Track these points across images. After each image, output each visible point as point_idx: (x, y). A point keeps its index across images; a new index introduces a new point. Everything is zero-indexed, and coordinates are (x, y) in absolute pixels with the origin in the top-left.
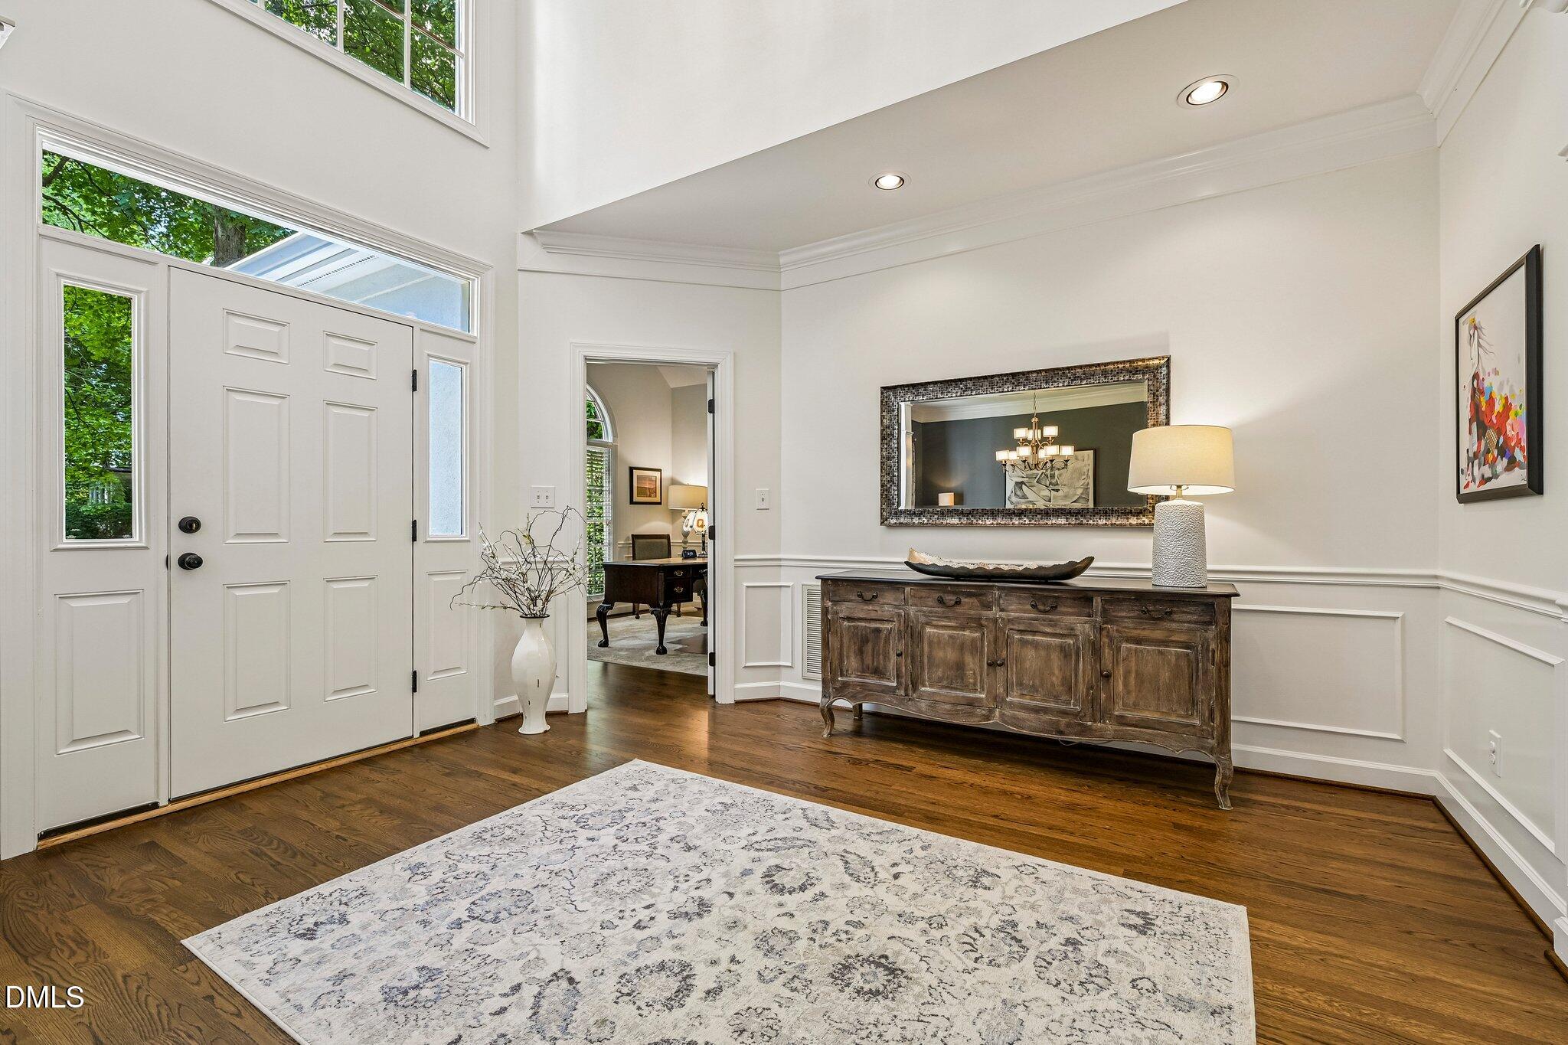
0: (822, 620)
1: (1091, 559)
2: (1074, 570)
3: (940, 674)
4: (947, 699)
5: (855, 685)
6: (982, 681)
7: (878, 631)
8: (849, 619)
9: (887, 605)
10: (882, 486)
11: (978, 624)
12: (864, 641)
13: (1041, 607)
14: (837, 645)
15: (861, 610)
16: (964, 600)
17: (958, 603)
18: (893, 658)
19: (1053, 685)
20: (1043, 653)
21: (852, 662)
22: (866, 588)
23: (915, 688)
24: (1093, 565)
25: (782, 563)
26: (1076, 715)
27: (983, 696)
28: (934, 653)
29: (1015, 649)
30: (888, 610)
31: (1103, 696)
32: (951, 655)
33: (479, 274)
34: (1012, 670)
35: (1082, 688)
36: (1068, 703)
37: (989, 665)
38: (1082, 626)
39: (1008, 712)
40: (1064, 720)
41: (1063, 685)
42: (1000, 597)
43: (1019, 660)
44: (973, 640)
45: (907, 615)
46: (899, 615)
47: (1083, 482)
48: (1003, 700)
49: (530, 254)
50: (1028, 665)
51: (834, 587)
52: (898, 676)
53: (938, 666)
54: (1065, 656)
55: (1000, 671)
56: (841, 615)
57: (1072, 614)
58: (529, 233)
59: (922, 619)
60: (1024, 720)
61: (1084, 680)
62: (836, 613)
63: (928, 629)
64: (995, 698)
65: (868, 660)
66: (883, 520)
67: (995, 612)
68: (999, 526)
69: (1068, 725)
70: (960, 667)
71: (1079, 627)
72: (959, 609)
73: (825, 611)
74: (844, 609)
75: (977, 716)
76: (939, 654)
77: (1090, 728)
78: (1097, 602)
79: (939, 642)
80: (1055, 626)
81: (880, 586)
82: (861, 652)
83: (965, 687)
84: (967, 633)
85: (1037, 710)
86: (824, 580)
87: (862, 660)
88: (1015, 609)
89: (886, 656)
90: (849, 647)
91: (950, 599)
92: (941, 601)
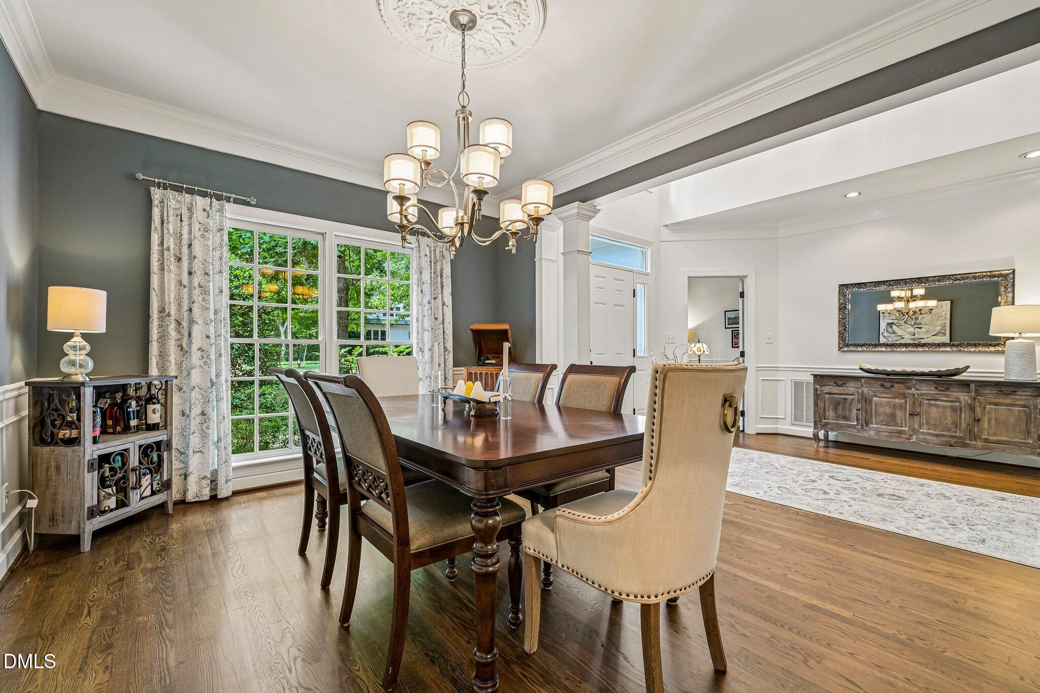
0: (814, 394)
1: (968, 367)
2: (957, 372)
3: (881, 419)
4: (885, 430)
5: (834, 423)
6: (906, 422)
7: (845, 399)
8: (829, 393)
9: (851, 387)
10: (839, 332)
11: (904, 396)
12: (838, 403)
13: (940, 388)
14: (822, 405)
15: (836, 390)
16: (895, 385)
17: (892, 386)
18: (855, 411)
19: (947, 424)
20: (941, 410)
21: (831, 413)
22: (840, 380)
23: (867, 425)
24: (969, 370)
25: (779, 369)
26: (960, 438)
27: (906, 429)
28: (878, 409)
29: (925, 408)
30: (851, 390)
31: (976, 429)
32: (888, 410)
33: (650, 246)
34: (923, 417)
35: (964, 426)
36: (956, 432)
37: (910, 415)
38: (964, 397)
39: (921, 437)
40: (953, 441)
41: (953, 424)
42: (916, 384)
43: (927, 413)
44: (901, 404)
45: (863, 393)
46: (858, 392)
47: (941, 322)
48: (918, 431)
49: (666, 234)
50: (932, 415)
51: (820, 379)
52: (857, 420)
53: (880, 415)
54: (954, 411)
55: (916, 418)
56: (825, 392)
57: (957, 392)
58: (666, 226)
59: (871, 394)
60: (930, 440)
61: (965, 422)
62: (822, 391)
63: (875, 399)
64: (913, 430)
65: (840, 412)
66: (840, 348)
67: (913, 391)
68: (910, 351)
69: (956, 442)
70: (893, 416)
71: (962, 397)
72: (892, 389)
73: (816, 390)
74: (826, 389)
75: (903, 438)
76: (881, 410)
77: (968, 444)
78: (973, 386)
79: (881, 404)
80: (948, 397)
81: (847, 379)
82: (836, 409)
83: (896, 425)
84: (897, 400)
85: (938, 436)
86: (815, 376)
87: (837, 413)
88: (926, 390)
89: (850, 411)
90: (829, 407)
91: (888, 385)
92: (882, 386)
